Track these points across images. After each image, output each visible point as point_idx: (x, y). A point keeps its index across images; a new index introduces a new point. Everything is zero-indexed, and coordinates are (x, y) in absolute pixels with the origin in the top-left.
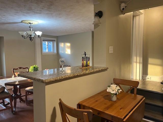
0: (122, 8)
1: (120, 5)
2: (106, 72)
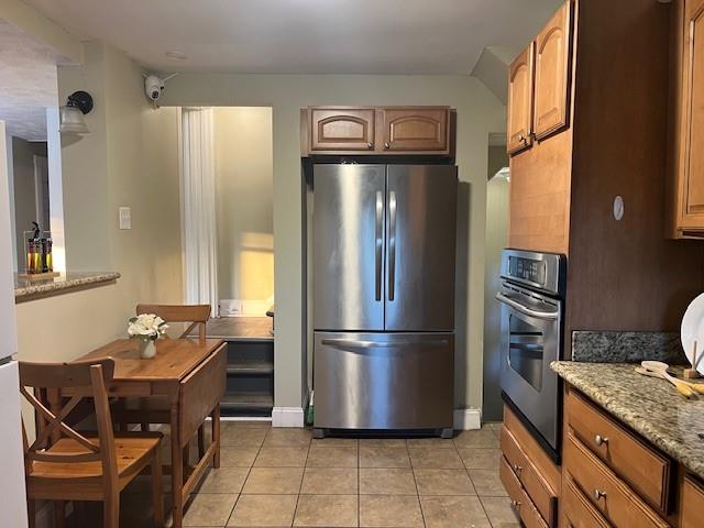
0: (150, 91)
1: (145, 79)
2: (112, 287)
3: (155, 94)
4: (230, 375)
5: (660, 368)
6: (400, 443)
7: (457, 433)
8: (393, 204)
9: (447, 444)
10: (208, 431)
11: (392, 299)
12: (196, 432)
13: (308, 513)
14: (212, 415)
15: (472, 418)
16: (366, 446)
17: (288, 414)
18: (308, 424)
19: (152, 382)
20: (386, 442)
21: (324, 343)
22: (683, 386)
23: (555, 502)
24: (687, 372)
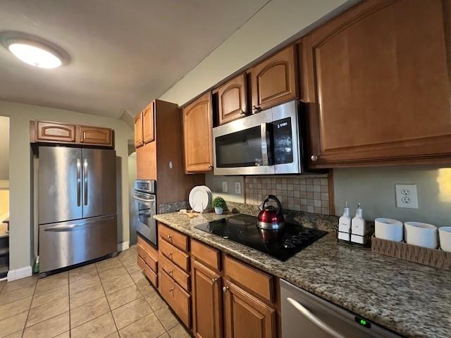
5: (185, 211)
6: (92, 265)
7: (119, 253)
8: (86, 164)
9: (115, 259)
11: (86, 204)
13: (36, 317)
15: (126, 245)
17: (20, 272)
18: (35, 273)
20: (84, 267)
23: (157, 264)
24: (191, 211)
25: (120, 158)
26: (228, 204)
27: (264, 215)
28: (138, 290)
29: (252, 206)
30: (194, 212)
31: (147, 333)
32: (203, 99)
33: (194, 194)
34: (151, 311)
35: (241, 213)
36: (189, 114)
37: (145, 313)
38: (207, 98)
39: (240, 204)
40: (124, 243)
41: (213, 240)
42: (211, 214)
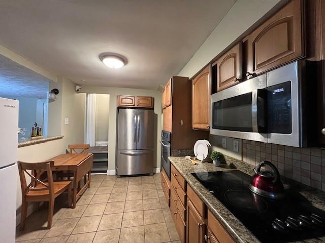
1: (76, 86)
3: (78, 90)
4: (94, 162)
5: (189, 157)
6: (140, 177)
7: (154, 174)
8: (139, 118)
9: (151, 177)
10: (87, 177)
11: (138, 142)
12: (84, 178)
13: (113, 198)
14: (88, 173)
15: (158, 170)
16: (131, 179)
17: (111, 172)
18: (116, 174)
19: (69, 166)
20: (136, 177)
21: (121, 153)
22: (193, 162)
23: (170, 190)
24: (195, 158)
25: (157, 114)
26: (226, 158)
27: (257, 179)
28: (159, 202)
29: (249, 166)
30: (197, 159)
31: (159, 236)
32: (205, 71)
33: (198, 145)
34: (164, 221)
35: (238, 169)
36: (196, 84)
37: (161, 220)
38: (208, 70)
39: (237, 161)
40: (157, 169)
41: (201, 190)
42: (209, 164)
